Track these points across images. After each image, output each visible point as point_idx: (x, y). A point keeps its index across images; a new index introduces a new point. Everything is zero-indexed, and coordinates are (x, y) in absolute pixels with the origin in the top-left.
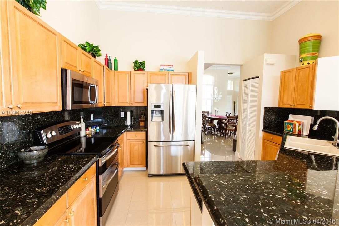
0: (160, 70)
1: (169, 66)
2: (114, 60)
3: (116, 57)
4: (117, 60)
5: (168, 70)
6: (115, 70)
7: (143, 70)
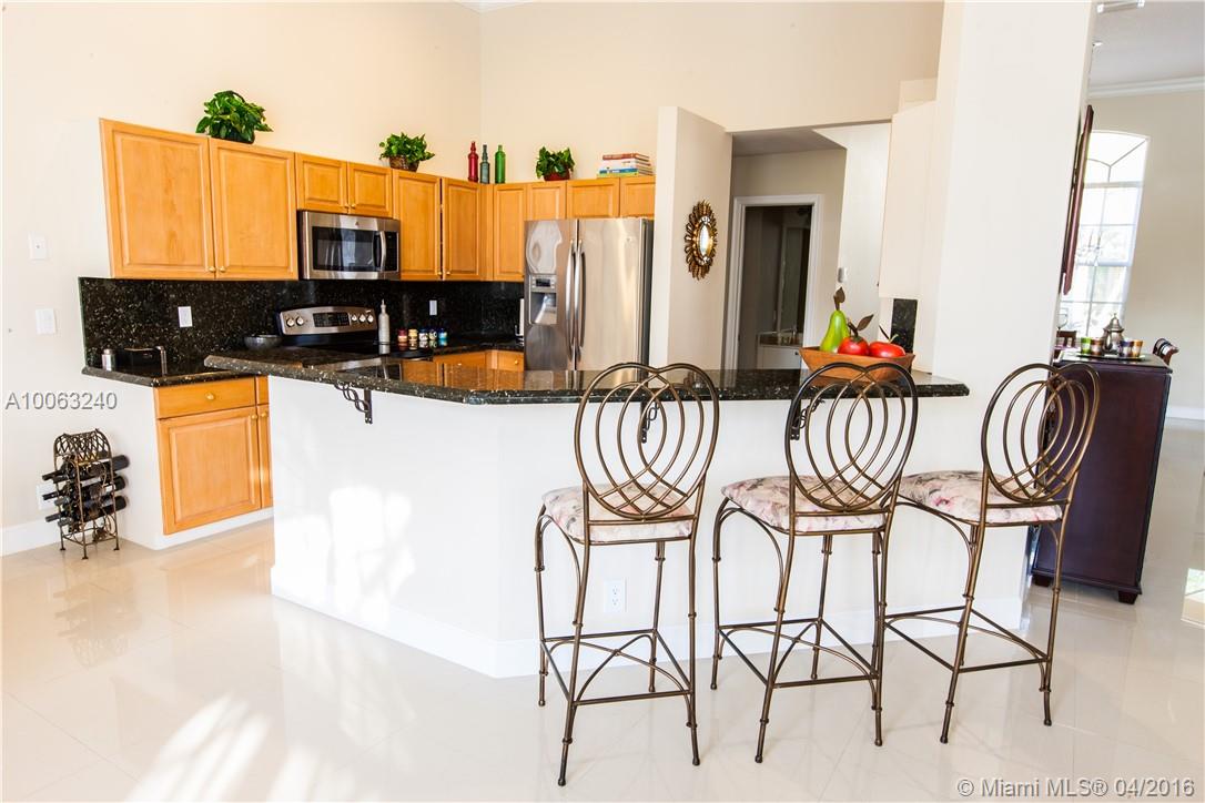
0: (602, 172)
1: (624, 157)
2: (497, 154)
3: (500, 147)
4: (503, 155)
5: (621, 171)
6: (497, 182)
7: (565, 176)
